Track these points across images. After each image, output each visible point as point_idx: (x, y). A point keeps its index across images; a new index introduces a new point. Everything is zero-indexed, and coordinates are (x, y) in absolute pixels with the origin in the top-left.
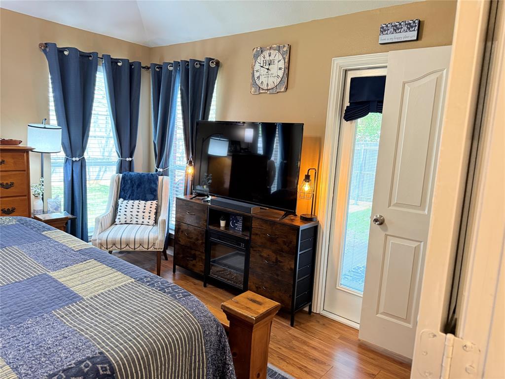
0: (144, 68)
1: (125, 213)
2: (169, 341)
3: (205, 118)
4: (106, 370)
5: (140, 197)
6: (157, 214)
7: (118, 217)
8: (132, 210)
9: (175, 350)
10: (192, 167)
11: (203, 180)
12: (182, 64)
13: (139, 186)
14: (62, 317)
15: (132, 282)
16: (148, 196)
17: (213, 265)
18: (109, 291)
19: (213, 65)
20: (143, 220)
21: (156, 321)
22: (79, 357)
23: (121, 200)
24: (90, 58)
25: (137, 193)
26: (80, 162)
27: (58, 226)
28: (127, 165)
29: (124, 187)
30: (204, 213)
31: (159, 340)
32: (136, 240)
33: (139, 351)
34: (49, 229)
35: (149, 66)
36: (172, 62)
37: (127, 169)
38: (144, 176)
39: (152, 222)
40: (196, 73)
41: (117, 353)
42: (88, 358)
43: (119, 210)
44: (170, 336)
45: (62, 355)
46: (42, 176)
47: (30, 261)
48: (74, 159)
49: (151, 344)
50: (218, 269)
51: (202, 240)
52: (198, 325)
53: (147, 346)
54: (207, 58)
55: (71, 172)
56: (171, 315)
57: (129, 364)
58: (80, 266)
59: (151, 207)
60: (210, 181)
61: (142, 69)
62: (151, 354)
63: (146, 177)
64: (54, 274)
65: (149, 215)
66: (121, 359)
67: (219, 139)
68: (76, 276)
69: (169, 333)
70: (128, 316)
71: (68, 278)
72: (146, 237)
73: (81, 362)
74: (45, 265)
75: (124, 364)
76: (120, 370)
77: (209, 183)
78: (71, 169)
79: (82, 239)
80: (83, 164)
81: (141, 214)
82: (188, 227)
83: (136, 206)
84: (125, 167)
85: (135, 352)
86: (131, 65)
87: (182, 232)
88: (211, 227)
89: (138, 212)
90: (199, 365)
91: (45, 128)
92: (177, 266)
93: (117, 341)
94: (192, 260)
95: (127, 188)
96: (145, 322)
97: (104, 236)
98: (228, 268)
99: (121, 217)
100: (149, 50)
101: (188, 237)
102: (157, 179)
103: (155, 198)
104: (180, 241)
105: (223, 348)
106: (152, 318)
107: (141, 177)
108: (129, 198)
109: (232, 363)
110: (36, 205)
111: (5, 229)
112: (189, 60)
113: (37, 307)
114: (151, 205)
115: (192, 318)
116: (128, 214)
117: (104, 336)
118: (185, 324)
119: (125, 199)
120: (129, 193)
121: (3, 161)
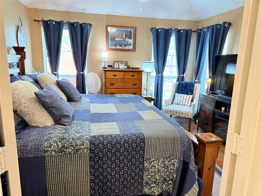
0: (193, 31)
1: (178, 99)
2: (165, 136)
3: (220, 53)
4: (142, 137)
5: (185, 93)
6: (192, 101)
7: (174, 101)
8: (180, 98)
9: (167, 141)
10: (211, 79)
11: (222, 87)
12: (211, 27)
13: (185, 88)
14: (136, 123)
15: (162, 119)
16: (189, 93)
17: (216, 130)
18: (153, 119)
19: (226, 25)
20: (185, 103)
21: (163, 130)
22: (136, 132)
23: (177, 93)
24: (169, 31)
25: (184, 91)
27: (148, 100)
29: (179, 88)
30: (213, 102)
31: (162, 135)
32: (180, 111)
33: (154, 136)
34: (143, 100)
35: (196, 30)
36: (206, 27)
37: (181, 80)
38: (188, 83)
39: (189, 105)
40: (218, 31)
41: (147, 134)
42: (139, 133)
43: (175, 98)
44: (166, 135)
45: (132, 131)
46: (147, 82)
47: (134, 108)
48: (159, 75)
49: (159, 135)
50: (218, 132)
51: (211, 116)
52: (179, 136)
53: (157, 135)
54: (224, 22)
55: (157, 80)
56: (169, 130)
57: (150, 138)
58: (148, 111)
59: (189, 98)
60: (226, 88)
61: (192, 32)
62: (158, 138)
63: (189, 84)
64: (139, 112)
65: (188, 101)
66: (148, 136)
67: (233, 64)
68: (145, 113)
69: (166, 134)
70: (155, 127)
71: (142, 114)
72: (185, 111)
73: (136, 133)
74: (137, 109)
75: (148, 138)
76: (147, 139)
77: (225, 89)
78: (157, 79)
79: (160, 109)
80: (162, 77)
81: (184, 101)
82: (205, 109)
83: (182, 97)
84: (180, 79)
85: (152, 136)
86: (187, 31)
87: (202, 111)
88: (216, 110)
89: (183, 99)
90: (177, 150)
91: (149, 63)
92: (199, 128)
93: (148, 131)
94: (206, 125)
95: (180, 89)
96: (159, 129)
97: (167, 108)
98: (224, 132)
99: (176, 101)
100: (197, 22)
101: (205, 114)
102: (194, 85)
103: (192, 93)
104: (201, 115)
105: (190, 149)
106: (162, 129)
107: (187, 84)
108: (180, 93)
109: (193, 156)
110: (144, 92)
111: (130, 98)
112: (214, 25)
113: (131, 119)
114: (190, 97)
115: (177, 133)
116: (179, 100)
117: (145, 129)
118: (173, 134)
119: (178, 93)
120: (181, 90)
121: (134, 75)
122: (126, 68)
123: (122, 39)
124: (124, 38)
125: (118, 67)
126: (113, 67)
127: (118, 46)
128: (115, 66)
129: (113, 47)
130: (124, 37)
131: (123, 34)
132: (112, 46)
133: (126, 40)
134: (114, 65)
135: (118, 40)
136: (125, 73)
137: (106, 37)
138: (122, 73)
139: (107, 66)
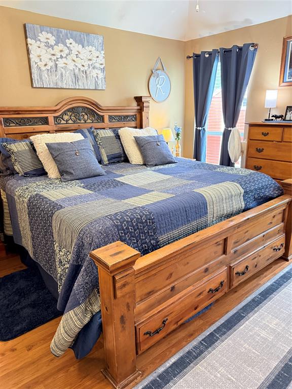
128: (287, 116)
134: (286, 114)
136: (286, 129)
137: (282, 62)
138: (280, 130)
139: (273, 116)
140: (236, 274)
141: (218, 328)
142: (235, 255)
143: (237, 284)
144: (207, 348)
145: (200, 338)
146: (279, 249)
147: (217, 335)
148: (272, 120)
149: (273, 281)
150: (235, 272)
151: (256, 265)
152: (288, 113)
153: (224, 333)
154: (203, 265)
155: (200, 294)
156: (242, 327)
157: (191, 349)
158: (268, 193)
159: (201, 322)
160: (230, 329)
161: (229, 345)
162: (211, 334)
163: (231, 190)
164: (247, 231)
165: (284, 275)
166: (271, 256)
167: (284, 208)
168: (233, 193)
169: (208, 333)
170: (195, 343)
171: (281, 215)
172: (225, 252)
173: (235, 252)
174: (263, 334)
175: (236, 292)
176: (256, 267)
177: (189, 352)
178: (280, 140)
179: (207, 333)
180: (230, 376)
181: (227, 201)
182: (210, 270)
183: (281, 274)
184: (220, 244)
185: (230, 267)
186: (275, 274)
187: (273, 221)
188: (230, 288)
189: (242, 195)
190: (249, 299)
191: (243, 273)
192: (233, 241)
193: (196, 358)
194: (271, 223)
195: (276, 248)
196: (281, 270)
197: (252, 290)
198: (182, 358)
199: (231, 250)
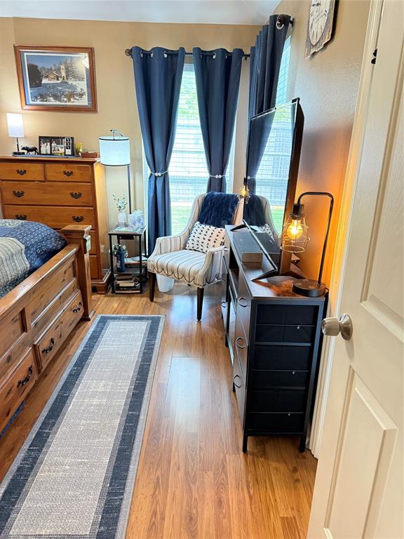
1: (193, 238)
5: (213, 222)
7: (189, 241)
8: (200, 236)
13: (217, 208)
16: (223, 222)
19: (280, 26)
20: (208, 247)
23: (197, 223)
24: (177, 56)
26: (162, 178)
28: (217, 183)
29: (204, 208)
37: (217, 188)
38: (224, 197)
48: (156, 174)
55: (153, 188)
59: (218, 236)
63: (226, 199)
72: (188, 268)
78: (154, 184)
81: (206, 242)
83: (204, 232)
89: (205, 237)
95: (206, 210)
97: (157, 258)
102: (237, 201)
107: (221, 198)
108: (206, 222)
114: (219, 233)
116: (196, 239)
119: (201, 223)
120: (207, 215)
121: (72, 173)
122: (70, 154)
123: (58, 80)
124: (64, 79)
125: (49, 153)
126: (38, 151)
127: (52, 98)
128: (42, 149)
129: (38, 102)
130: (63, 74)
131: (60, 68)
132: (36, 98)
133: (70, 83)
134: (40, 147)
135: (50, 82)
136: (47, 165)
137: (18, 77)
138: (39, 167)
139: (23, 149)
140: (43, 352)
141: (44, 423)
142: (37, 329)
143: (46, 365)
144: (40, 451)
145: (26, 446)
146: (79, 309)
147: (46, 431)
148: (23, 153)
149: (83, 346)
150: (41, 350)
151: (61, 335)
152: (42, 145)
153: (54, 424)
154: (4, 353)
155: (9, 393)
156: (70, 408)
157: (21, 464)
158: (51, 245)
159: (18, 429)
160: (58, 416)
161: (64, 433)
162: (39, 434)
163: (10, 248)
164: (43, 296)
165: (92, 335)
166: (72, 319)
167: (73, 260)
168: (13, 251)
169: (34, 435)
170: (21, 455)
171: (71, 269)
172: (24, 329)
173: (36, 324)
174: (95, 401)
175: (46, 375)
176: (60, 337)
177: (19, 469)
178: (43, 179)
179: (32, 435)
180: (79, 460)
181: (8, 262)
182: (14, 357)
183: (88, 336)
184: (16, 320)
185: (34, 346)
186: (82, 339)
187: (65, 278)
188: (39, 373)
189: (23, 252)
190: (65, 375)
191: (51, 349)
192: (31, 313)
193: (32, 468)
194: (64, 280)
195: (75, 308)
196: (86, 333)
197: (64, 365)
198: (12, 480)
199: (31, 324)
